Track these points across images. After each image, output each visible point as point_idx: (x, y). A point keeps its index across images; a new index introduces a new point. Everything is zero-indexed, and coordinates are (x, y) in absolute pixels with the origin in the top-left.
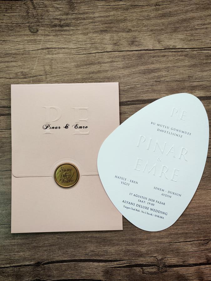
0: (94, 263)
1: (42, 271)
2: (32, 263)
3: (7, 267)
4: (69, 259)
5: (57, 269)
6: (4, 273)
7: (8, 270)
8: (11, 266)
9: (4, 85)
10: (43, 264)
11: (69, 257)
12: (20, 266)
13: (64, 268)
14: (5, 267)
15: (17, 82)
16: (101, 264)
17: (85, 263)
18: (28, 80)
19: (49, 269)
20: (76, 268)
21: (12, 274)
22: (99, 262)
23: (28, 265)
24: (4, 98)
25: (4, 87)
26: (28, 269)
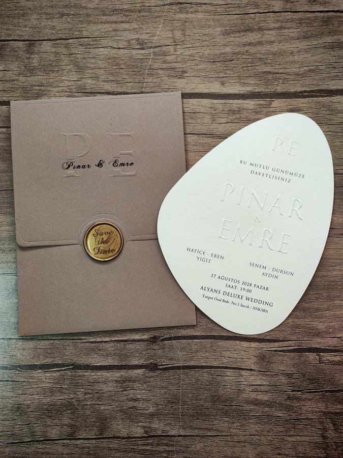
0: (242, 343)
1: (160, 351)
2: (145, 337)
3: (105, 342)
4: (203, 334)
5: (183, 349)
6: (100, 350)
7: (108, 346)
8: (111, 341)
9: (109, 59)
10: (162, 340)
11: (203, 331)
12: (126, 341)
13: (194, 347)
14: (102, 342)
15: (129, 54)
16: (253, 345)
17: (227, 342)
18: (147, 52)
19: (171, 348)
20: (214, 348)
21: (113, 352)
22: (250, 342)
23: (139, 341)
24: (108, 78)
25: (109, 61)
26: (138, 347)
